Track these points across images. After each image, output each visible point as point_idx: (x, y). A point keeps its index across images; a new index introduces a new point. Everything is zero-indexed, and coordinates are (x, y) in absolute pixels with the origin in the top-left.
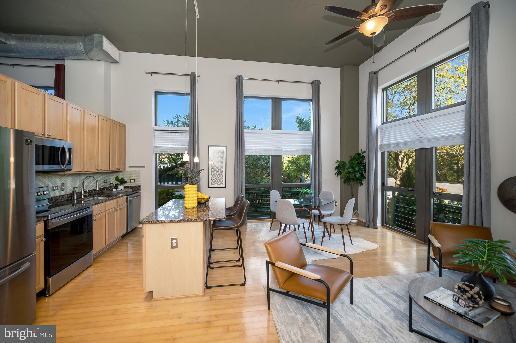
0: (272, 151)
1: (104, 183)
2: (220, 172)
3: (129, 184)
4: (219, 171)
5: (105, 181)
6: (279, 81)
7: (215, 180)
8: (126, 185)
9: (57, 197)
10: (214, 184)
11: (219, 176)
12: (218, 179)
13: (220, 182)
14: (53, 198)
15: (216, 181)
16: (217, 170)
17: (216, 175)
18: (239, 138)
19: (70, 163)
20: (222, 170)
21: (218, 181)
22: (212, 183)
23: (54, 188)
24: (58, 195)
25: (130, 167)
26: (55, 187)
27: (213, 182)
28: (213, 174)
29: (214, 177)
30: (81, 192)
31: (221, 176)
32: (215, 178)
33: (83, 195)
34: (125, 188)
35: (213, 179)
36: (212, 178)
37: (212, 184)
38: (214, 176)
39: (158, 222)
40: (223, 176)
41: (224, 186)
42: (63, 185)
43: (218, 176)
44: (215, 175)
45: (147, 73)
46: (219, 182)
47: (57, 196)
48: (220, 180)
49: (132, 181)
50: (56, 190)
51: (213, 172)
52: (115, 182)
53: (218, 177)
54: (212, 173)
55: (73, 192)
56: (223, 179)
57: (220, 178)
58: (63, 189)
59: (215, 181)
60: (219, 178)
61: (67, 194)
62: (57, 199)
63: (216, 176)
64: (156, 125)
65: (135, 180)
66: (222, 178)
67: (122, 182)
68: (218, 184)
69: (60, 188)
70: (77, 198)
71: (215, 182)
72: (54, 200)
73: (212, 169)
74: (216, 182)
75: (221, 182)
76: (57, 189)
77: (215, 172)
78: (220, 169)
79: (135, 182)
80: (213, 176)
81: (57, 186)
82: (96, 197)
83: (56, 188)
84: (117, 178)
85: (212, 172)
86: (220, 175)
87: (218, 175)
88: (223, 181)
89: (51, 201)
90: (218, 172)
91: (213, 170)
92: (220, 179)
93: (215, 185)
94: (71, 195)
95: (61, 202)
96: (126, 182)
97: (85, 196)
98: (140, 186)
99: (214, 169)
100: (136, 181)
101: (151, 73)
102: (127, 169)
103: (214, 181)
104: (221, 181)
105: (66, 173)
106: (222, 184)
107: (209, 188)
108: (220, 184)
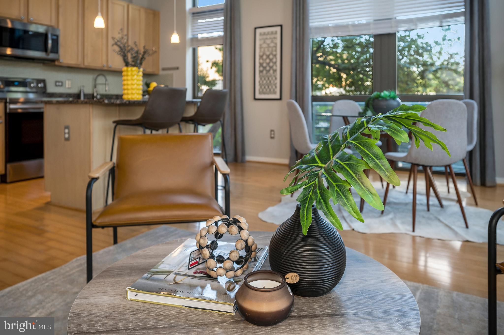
2: (271, 72)
7: (265, 85)
10: (262, 93)
11: (270, 79)
12: (270, 84)
13: (272, 90)
16: (268, 68)
20: (275, 67)
21: (268, 87)
22: (259, 91)
25: (163, 70)
27: (261, 90)
28: (262, 76)
29: (263, 82)
31: (274, 78)
32: (265, 82)
35: (261, 84)
36: (259, 82)
37: (260, 93)
38: (263, 79)
40: (276, 79)
41: (278, 96)
44: (265, 77)
46: (270, 90)
48: (272, 85)
54: (259, 74)
56: (276, 85)
57: (272, 82)
60: (270, 82)
63: (267, 79)
64: (194, 5)
66: (276, 81)
68: (268, 93)
73: (259, 67)
74: (266, 90)
75: (274, 90)
77: (265, 72)
78: (272, 67)
80: (261, 79)
85: (261, 72)
87: (270, 77)
88: (276, 87)
90: (269, 71)
91: (261, 69)
93: (264, 94)
99: (263, 67)
103: (263, 87)
104: (274, 87)
106: (275, 93)
107: (255, 99)
108: (272, 93)
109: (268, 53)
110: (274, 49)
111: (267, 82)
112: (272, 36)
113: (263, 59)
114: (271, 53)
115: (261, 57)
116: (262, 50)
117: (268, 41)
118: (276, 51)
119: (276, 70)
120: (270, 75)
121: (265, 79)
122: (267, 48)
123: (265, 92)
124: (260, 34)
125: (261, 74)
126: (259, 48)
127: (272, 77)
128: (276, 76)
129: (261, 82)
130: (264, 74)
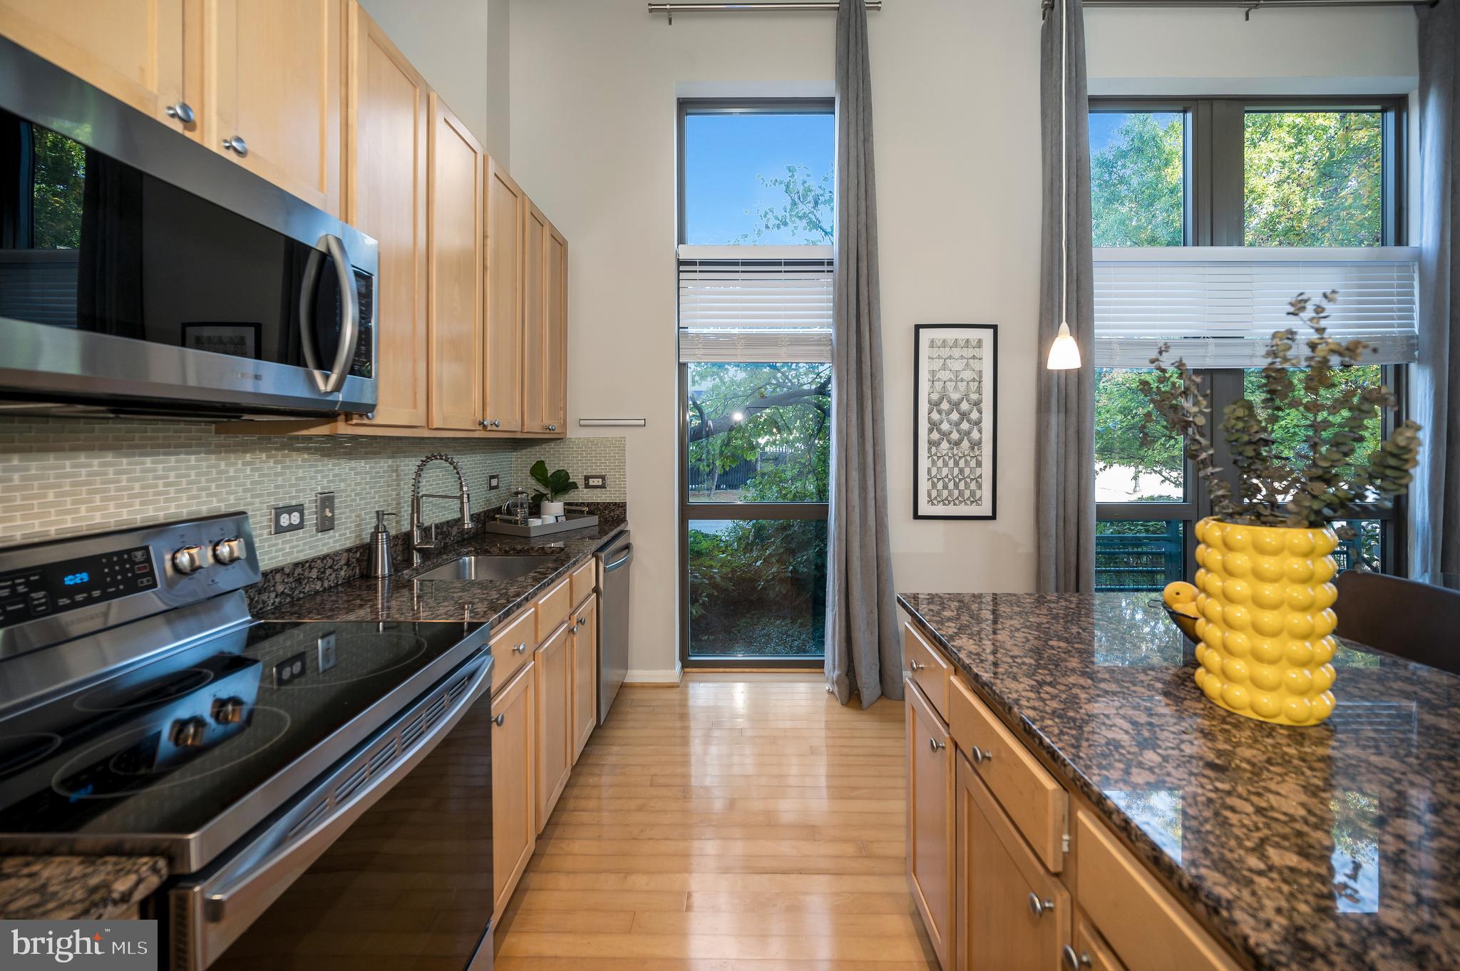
0: (1207, 345)
1: (491, 488)
2: (965, 444)
3: (583, 495)
4: (961, 440)
5: (494, 482)
7: (946, 480)
8: (573, 496)
9: (299, 570)
10: (939, 502)
11: (962, 463)
12: (960, 477)
13: (967, 493)
14: (278, 577)
15: (951, 485)
16: (955, 436)
17: (950, 458)
19: (361, 364)
20: (975, 435)
21: (956, 486)
22: (929, 495)
23: (285, 520)
24: (301, 557)
25: (582, 424)
26: (289, 510)
27: (934, 493)
28: (935, 454)
29: (939, 469)
30: (408, 536)
31: (973, 463)
32: (945, 471)
33: (419, 550)
34: (571, 511)
35: (935, 476)
36: (929, 471)
37: (931, 501)
38: (940, 463)
40: (979, 464)
41: (986, 509)
42: (327, 500)
43: (956, 463)
44: (946, 458)
46: (961, 493)
47: (296, 565)
48: (968, 480)
49: (600, 480)
50: (292, 528)
51: (937, 444)
52: (531, 486)
53: (956, 471)
54: (929, 450)
55: (374, 536)
56: (979, 480)
57: (967, 471)
58: (326, 525)
59: (945, 487)
60: (961, 471)
61: (349, 550)
62: (299, 581)
63: (951, 463)
64: (682, 239)
65: (603, 478)
66: (978, 471)
67: (560, 484)
68: (957, 502)
69: (311, 519)
70: (396, 567)
71: (945, 493)
72: (280, 588)
73: (931, 431)
74: (950, 493)
75: (973, 494)
76: (300, 526)
77: (945, 445)
78: (968, 433)
79: (603, 486)
80: (934, 463)
81: (300, 508)
82: (467, 554)
83: (295, 518)
84: (538, 470)
85: (932, 444)
86: (966, 461)
87: (960, 458)
88: (980, 487)
89: (264, 597)
90: (957, 443)
91: (935, 436)
92: (968, 477)
93: (944, 504)
94: (365, 552)
95: (317, 592)
96: (574, 486)
97: (425, 554)
98: (622, 506)
99: (939, 431)
100: (608, 482)
101: (670, 12)
102: (574, 433)
103: (940, 486)
104: (973, 486)
105: (342, 428)
106: (977, 501)
107: (916, 516)
108: (969, 502)
109: (955, 396)
110: (974, 386)
111: (951, 470)
112: (968, 353)
113: (939, 412)
114: (966, 396)
115: (935, 405)
116: (938, 385)
117: (957, 365)
118: (979, 391)
119: (979, 443)
120: (960, 455)
121: (946, 464)
122: (953, 384)
123: (946, 499)
124: (932, 344)
125: (934, 449)
126: (929, 380)
127: (969, 458)
128: (979, 458)
129: (934, 471)
130: (944, 452)
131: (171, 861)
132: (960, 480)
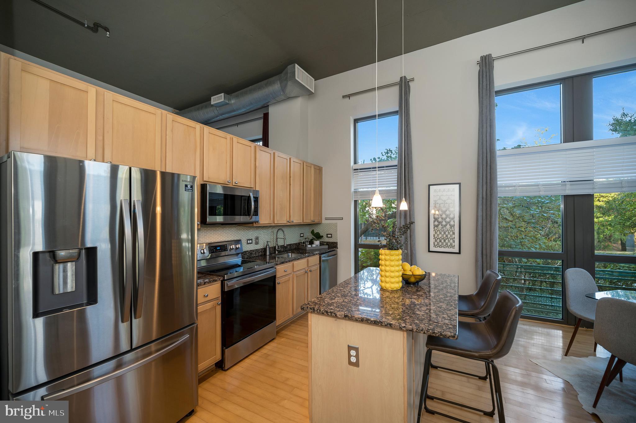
1: (301, 237)
2: (448, 226)
3: (326, 239)
5: (302, 235)
6: (583, 38)
7: (441, 239)
8: (322, 240)
9: (251, 252)
10: (438, 246)
11: (447, 233)
12: (446, 238)
13: (449, 244)
14: (247, 252)
15: (443, 241)
16: (444, 223)
17: (442, 231)
18: (485, 166)
19: (256, 214)
20: (452, 223)
21: (445, 241)
22: (434, 244)
23: (249, 242)
24: (252, 249)
25: (326, 219)
26: (250, 240)
27: (436, 243)
28: (436, 230)
29: (438, 235)
30: (275, 247)
31: (451, 233)
32: (440, 236)
33: (277, 251)
34: (322, 244)
35: (436, 237)
36: (434, 235)
37: (435, 246)
38: (438, 233)
39: (327, 313)
40: (454, 233)
41: (456, 250)
42: (257, 238)
43: (445, 233)
44: (441, 231)
45: (344, 97)
46: (447, 244)
47: (251, 251)
48: (450, 239)
49: (328, 236)
50: (250, 243)
51: (437, 226)
52: (311, 237)
53: (445, 236)
54: (434, 228)
55: (266, 246)
56: (454, 239)
57: (449, 236)
58: (257, 243)
59: (440, 241)
60: (447, 236)
61: (262, 249)
62: (251, 254)
63: (443, 233)
64: (355, 163)
65: (331, 234)
66: (453, 236)
67: (318, 236)
68: (445, 247)
69: (254, 242)
70: (270, 254)
71: (440, 243)
72: (248, 255)
73: (434, 222)
74: (442, 243)
75: (451, 244)
76: (252, 243)
77: (440, 226)
78: (449, 222)
79: (331, 237)
80: (436, 233)
81: (252, 240)
82: (290, 253)
83: (251, 241)
84: (312, 232)
85: (435, 226)
86: (449, 232)
87: (446, 231)
88: (454, 242)
89: (245, 256)
90: (445, 226)
91: (436, 223)
93: (440, 247)
94: (265, 250)
95: (255, 257)
96: (322, 236)
97: (279, 252)
98: (336, 243)
99: (438, 221)
100: (332, 236)
101: (349, 96)
102: (324, 221)
103: (438, 241)
104: (451, 241)
105: (255, 225)
106: (453, 247)
107: (429, 251)
108: (450, 247)
109: (444, 209)
110: (451, 205)
111: (443, 235)
114: (448, 209)
116: (437, 205)
118: (453, 207)
119: (454, 226)
120: (446, 230)
121: (440, 233)
122: (443, 205)
123: (441, 245)
124: (435, 191)
125: (436, 228)
126: (434, 204)
127: (450, 231)
128: (454, 231)
129: (436, 236)
130: (440, 229)
131: (224, 278)
132: (446, 239)
